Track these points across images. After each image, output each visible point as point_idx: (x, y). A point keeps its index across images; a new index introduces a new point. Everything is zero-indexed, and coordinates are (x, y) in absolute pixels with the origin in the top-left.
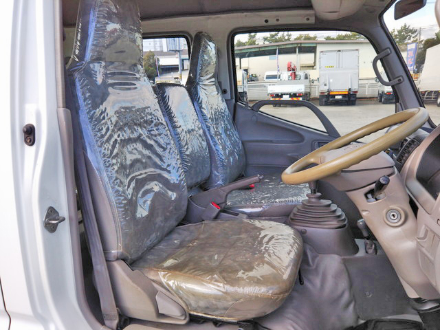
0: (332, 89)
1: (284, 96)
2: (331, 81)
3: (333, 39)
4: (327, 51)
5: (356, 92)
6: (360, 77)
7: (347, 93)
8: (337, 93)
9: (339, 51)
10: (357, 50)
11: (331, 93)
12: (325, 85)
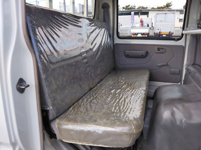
0: (161, 31)
1: (139, 34)
2: (161, 28)
3: (155, 9)
4: (160, 14)
5: (173, 33)
6: (175, 26)
7: (168, 34)
8: (164, 34)
9: (166, 14)
10: (174, 13)
11: (161, 34)
12: (158, 30)
